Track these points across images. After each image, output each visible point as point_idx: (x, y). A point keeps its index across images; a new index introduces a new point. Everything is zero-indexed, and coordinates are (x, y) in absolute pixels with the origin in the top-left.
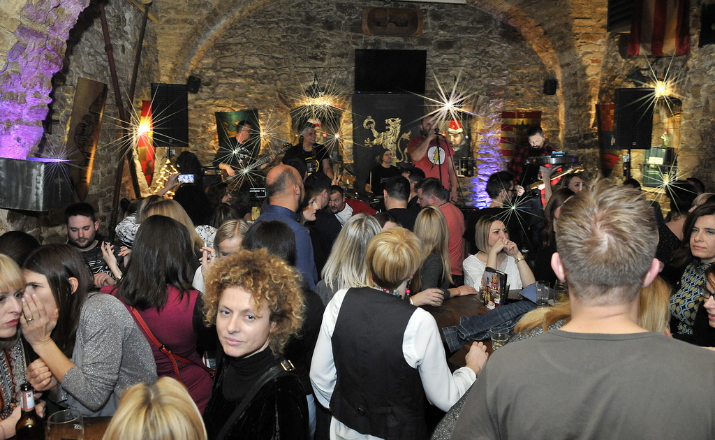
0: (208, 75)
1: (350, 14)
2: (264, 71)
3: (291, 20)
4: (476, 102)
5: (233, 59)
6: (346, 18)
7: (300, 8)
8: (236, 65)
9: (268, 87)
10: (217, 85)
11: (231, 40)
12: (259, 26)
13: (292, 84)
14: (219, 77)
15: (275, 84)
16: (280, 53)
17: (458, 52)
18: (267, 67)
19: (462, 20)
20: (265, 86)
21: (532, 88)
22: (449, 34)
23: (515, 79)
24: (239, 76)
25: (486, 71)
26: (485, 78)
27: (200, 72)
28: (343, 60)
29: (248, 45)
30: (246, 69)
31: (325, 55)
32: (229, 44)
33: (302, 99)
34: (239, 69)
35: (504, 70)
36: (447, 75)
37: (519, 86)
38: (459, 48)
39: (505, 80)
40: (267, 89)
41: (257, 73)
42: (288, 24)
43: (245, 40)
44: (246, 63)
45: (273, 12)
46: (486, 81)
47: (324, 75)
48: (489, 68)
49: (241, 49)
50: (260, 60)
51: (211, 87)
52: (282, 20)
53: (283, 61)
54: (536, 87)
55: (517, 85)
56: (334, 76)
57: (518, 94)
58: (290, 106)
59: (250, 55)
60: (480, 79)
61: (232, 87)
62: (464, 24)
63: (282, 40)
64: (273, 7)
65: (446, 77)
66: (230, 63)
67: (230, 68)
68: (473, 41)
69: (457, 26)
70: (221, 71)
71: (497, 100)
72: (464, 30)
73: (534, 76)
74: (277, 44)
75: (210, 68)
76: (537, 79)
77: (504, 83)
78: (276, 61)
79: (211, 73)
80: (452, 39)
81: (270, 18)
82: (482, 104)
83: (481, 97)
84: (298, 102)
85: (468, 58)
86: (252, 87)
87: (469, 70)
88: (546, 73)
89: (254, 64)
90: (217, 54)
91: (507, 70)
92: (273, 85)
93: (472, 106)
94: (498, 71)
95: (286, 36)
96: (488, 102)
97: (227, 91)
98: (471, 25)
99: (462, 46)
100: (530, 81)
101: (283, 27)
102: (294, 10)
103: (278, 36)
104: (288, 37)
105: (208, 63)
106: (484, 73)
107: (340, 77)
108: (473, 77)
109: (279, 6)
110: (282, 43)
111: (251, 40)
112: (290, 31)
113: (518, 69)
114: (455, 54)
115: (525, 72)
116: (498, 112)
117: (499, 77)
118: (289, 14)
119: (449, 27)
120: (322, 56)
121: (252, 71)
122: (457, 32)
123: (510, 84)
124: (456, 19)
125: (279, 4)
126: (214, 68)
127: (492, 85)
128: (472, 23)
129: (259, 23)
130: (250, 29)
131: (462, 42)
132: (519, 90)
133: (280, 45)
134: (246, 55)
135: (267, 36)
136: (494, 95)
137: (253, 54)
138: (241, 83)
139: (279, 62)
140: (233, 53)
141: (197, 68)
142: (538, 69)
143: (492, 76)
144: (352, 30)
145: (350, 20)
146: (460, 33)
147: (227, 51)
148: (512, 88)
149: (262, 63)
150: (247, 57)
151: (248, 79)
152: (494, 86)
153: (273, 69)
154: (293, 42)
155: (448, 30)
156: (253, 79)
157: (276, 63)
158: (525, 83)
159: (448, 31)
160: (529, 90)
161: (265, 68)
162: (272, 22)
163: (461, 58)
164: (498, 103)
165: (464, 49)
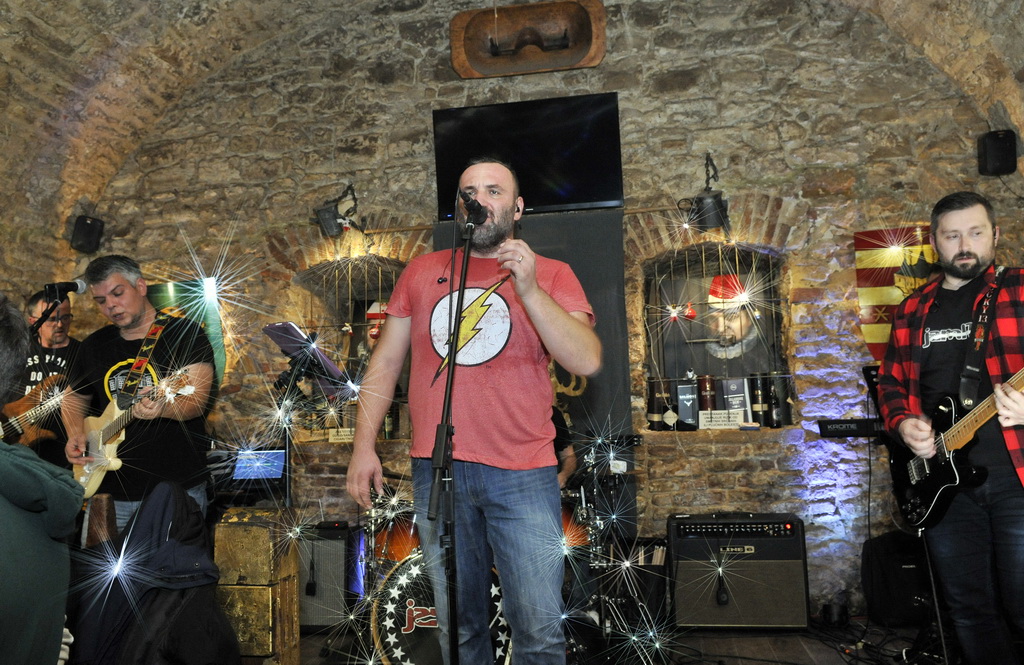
0: (124, 211)
1: (432, 42)
2: (240, 190)
3: (301, 73)
4: (774, 215)
5: (177, 172)
6: (424, 51)
7: (318, 44)
8: (180, 186)
9: (247, 225)
10: (142, 232)
11: (173, 133)
12: (232, 96)
13: (300, 215)
14: (147, 214)
15: (262, 219)
16: (275, 148)
17: (712, 95)
18: (247, 181)
19: (717, 13)
20: (242, 224)
21: (941, 165)
22: (683, 54)
23: (884, 143)
24: (187, 207)
25: (795, 132)
26: (793, 151)
27: (110, 208)
28: (416, 146)
29: (207, 138)
30: (202, 191)
31: (376, 140)
32: (170, 142)
33: (320, 247)
34: (189, 193)
35: (849, 124)
36: (688, 154)
37: (898, 161)
38: (713, 85)
39: (855, 150)
40: (244, 232)
41: (224, 198)
42: (293, 83)
43: (201, 128)
44: (203, 177)
45: (262, 62)
46: (799, 161)
47: (371, 187)
48: (804, 124)
49: (191, 149)
50: (232, 167)
51: (128, 237)
52: (279, 77)
53: (281, 164)
54: (952, 161)
55: (894, 159)
56: (395, 187)
57: (899, 185)
58: (293, 267)
59: (211, 160)
60: (779, 155)
61: (172, 234)
62: (723, 24)
63: (280, 120)
64: (262, 52)
65: (683, 159)
66: (170, 181)
67: (168, 192)
68: (751, 62)
69: (705, 31)
70: (151, 200)
71: (837, 207)
72: (726, 37)
73: (944, 132)
74: (268, 130)
75: (129, 198)
76: (954, 139)
77: (854, 159)
78: (265, 165)
79: (130, 208)
80: (691, 64)
81: (255, 75)
82: (794, 220)
83: (790, 204)
84: (312, 254)
85: (741, 104)
86: (212, 230)
87: (746, 136)
88: (978, 119)
89: (217, 179)
90: (145, 166)
91: (857, 123)
92: (256, 221)
93: (765, 227)
94: (833, 129)
95: (288, 110)
96: (812, 214)
97: (160, 243)
98: (742, 26)
99: (721, 78)
100: (931, 146)
101: (285, 91)
102: (306, 52)
103: (272, 111)
104: (293, 111)
105: (126, 188)
106: (791, 139)
107: (409, 186)
108: (757, 153)
109: (275, 48)
110: (282, 127)
111: (215, 128)
112: (296, 98)
113: (891, 117)
114: (704, 98)
115: (913, 122)
116: (843, 237)
117: (835, 145)
118: (297, 62)
119: (682, 37)
120: (367, 143)
121: (213, 194)
122: (704, 47)
123: (871, 160)
124: (698, 15)
125: (275, 43)
126: (139, 198)
127: (817, 167)
128: (745, 18)
129: (235, 89)
130: (213, 105)
131: (721, 67)
132: (903, 173)
133: (275, 130)
134: (203, 160)
135: (247, 115)
136: (827, 193)
137: (217, 156)
138: (190, 223)
139: (271, 168)
140: (177, 161)
141: (104, 199)
142: (950, 112)
143: (813, 144)
144: (438, 76)
145: (432, 54)
146: (714, 47)
147: (165, 156)
148: (880, 169)
149: (236, 175)
150: (206, 164)
151: (204, 214)
152: (824, 168)
153: (257, 185)
154: (305, 120)
155: (678, 44)
156: (217, 212)
157: (266, 172)
158: (916, 152)
159: (680, 47)
160: (934, 169)
161: (241, 185)
162: (259, 84)
163: (721, 107)
164: (840, 215)
165: (725, 85)
